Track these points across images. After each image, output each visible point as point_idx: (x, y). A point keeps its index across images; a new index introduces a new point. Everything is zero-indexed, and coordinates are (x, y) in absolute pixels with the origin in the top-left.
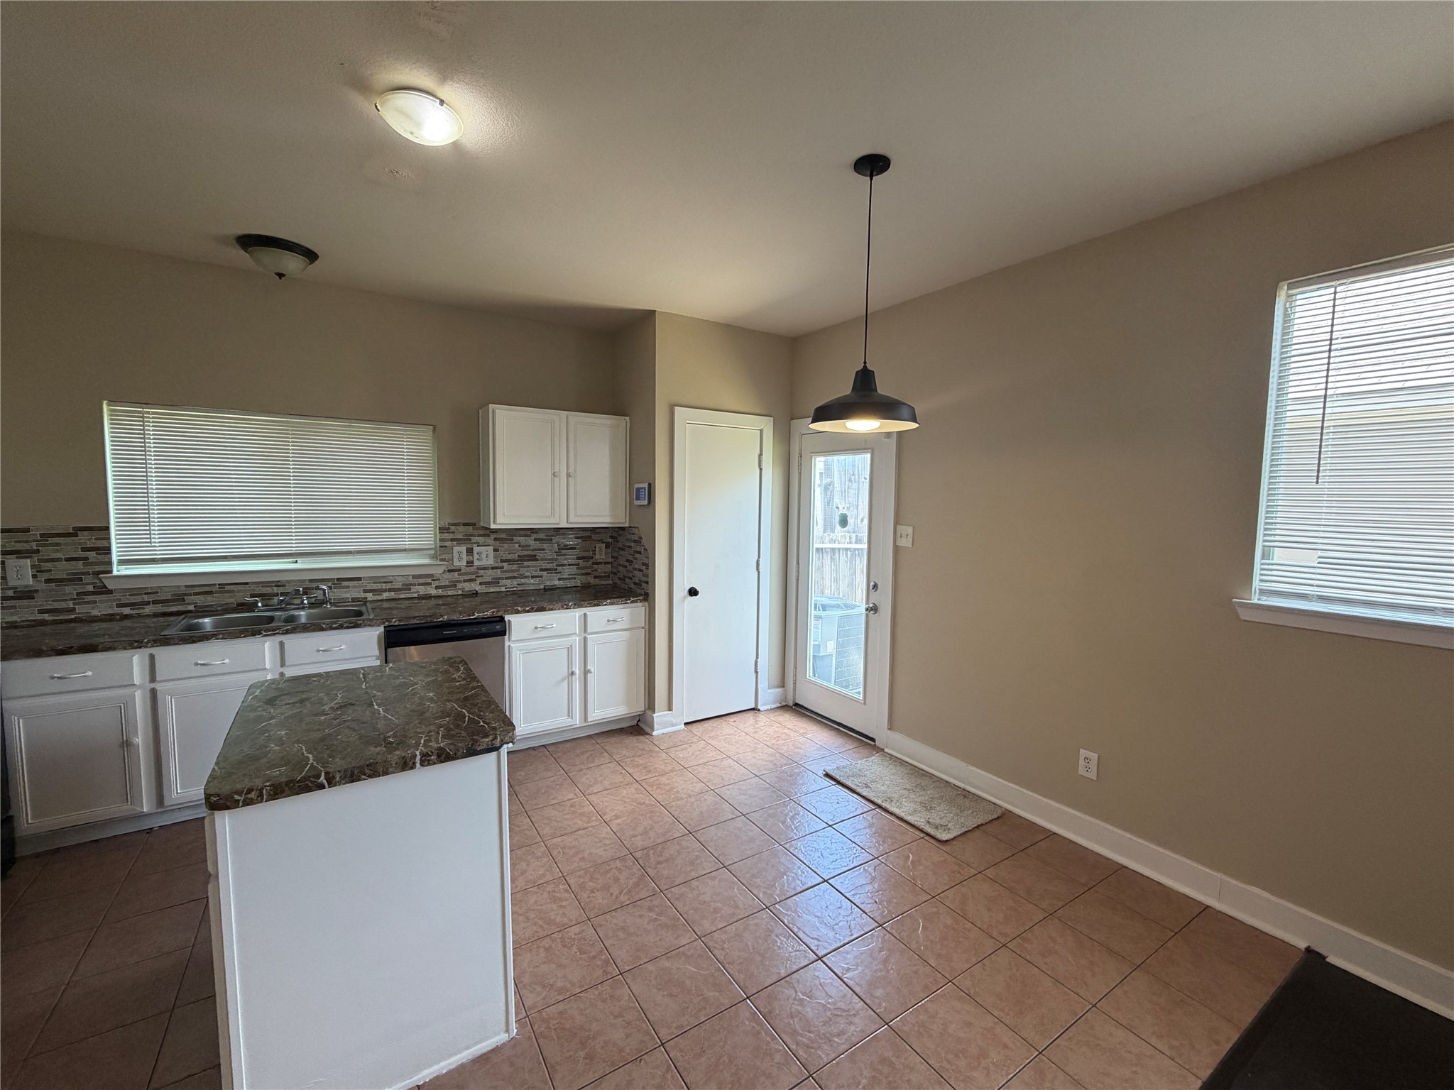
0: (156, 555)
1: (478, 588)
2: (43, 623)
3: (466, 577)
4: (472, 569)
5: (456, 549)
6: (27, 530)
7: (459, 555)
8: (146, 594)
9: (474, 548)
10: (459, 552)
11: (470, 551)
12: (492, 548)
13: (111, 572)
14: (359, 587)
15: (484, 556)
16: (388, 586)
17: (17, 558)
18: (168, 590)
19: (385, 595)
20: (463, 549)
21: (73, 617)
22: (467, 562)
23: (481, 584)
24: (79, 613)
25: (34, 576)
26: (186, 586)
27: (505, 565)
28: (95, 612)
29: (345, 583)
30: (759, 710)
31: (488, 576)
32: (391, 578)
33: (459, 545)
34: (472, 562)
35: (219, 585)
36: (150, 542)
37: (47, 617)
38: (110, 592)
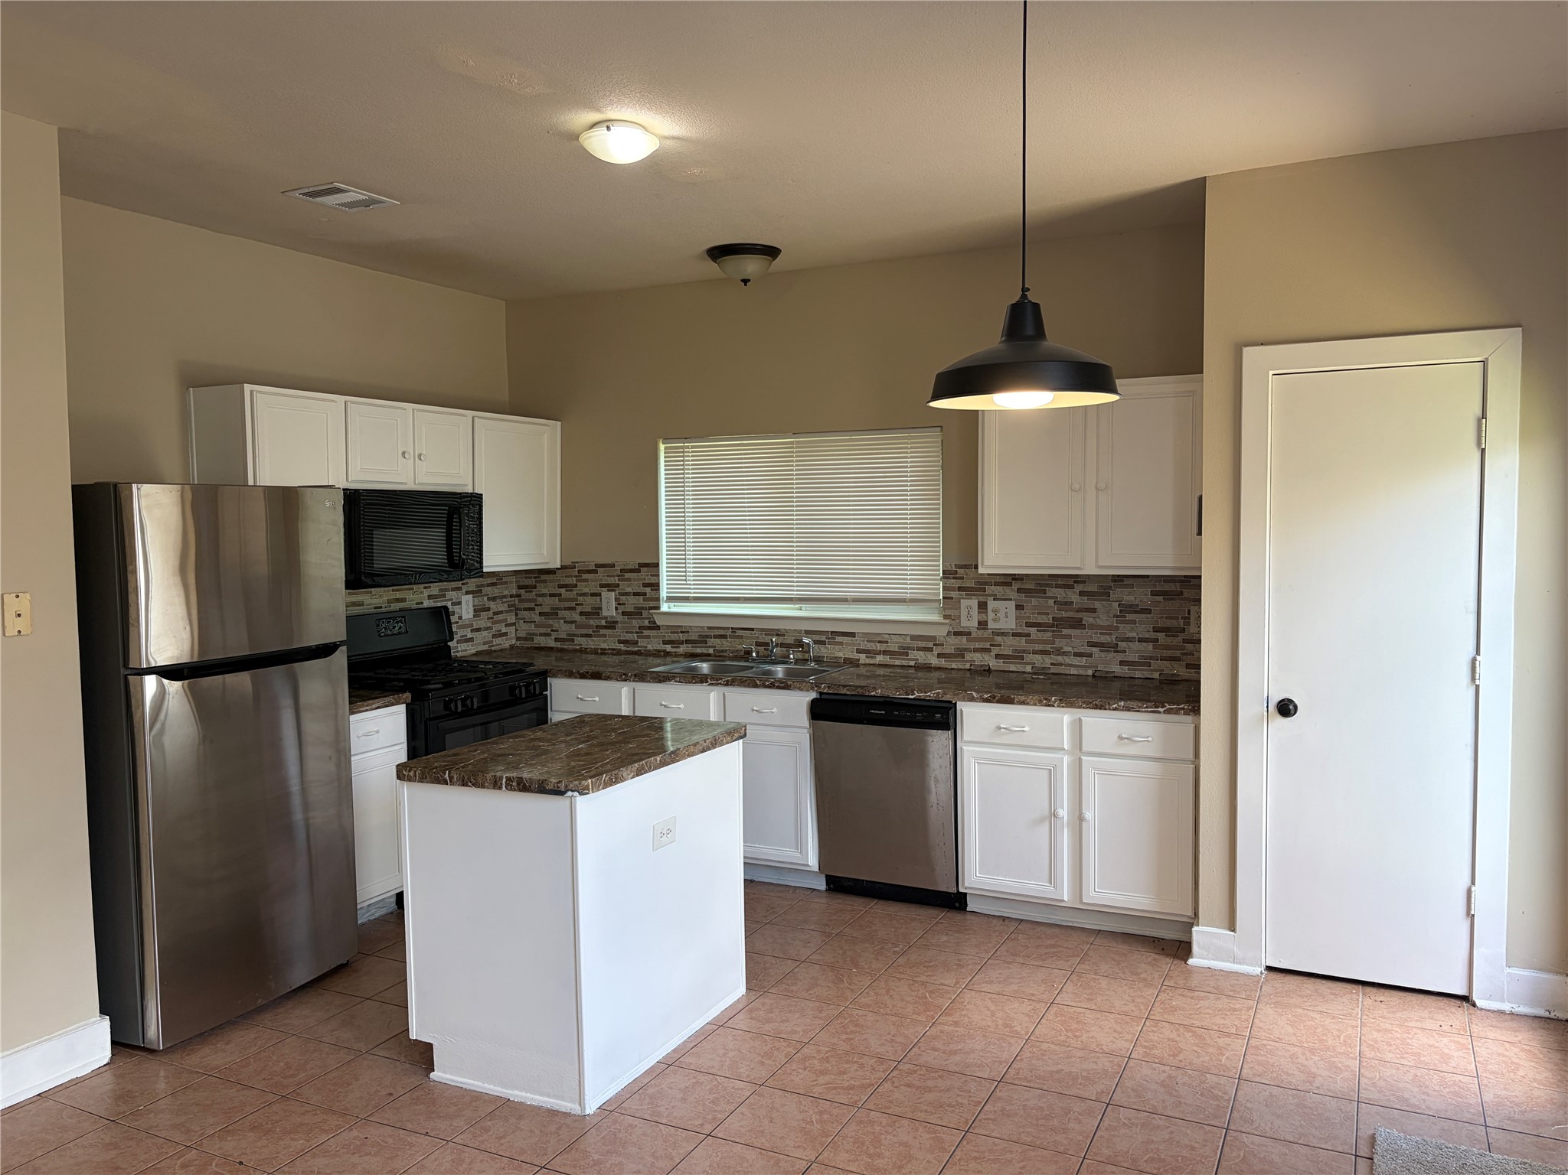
0: (690, 593)
1: (993, 663)
2: (619, 653)
3: (978, 645)
4: (986, 634)
5: (964, 603)
6: (614, 566)
7: (968, 611)
8: (682, 632)
9: (988, 602)
10: (969, 608)
11: (983, 606)
12: (1013, 604)
13: (658, 608)
14: (853, 644)
15: (1001, 615)
16: (883, 647)
17: (608, 591)
18: (696, 630)
19: (879, 659)
20: (974, 603)
21: (637, 649)
22: (979, 622)
23: (997, 656)
24: (640, 647)
25: (616, 609)
26: (709, 628)
27: (1033, 630)
28: (650, 647)
29: (839, 639)
30: (1474, 1005)
31: (1009, 645)
32: (887, 636)
33: (969, 597)
34: (986, 623)
35: (732, 628)
36: (685, 580)
37: (622, 647)
38: (658, 628)
